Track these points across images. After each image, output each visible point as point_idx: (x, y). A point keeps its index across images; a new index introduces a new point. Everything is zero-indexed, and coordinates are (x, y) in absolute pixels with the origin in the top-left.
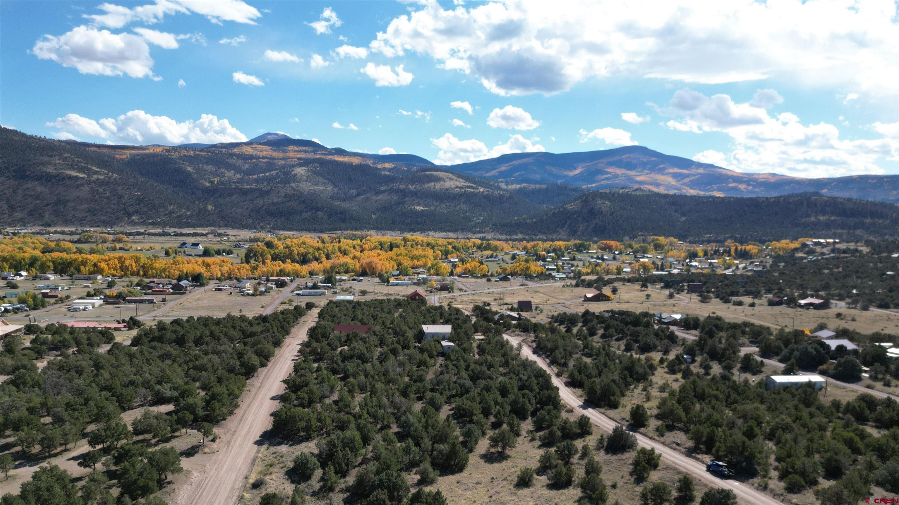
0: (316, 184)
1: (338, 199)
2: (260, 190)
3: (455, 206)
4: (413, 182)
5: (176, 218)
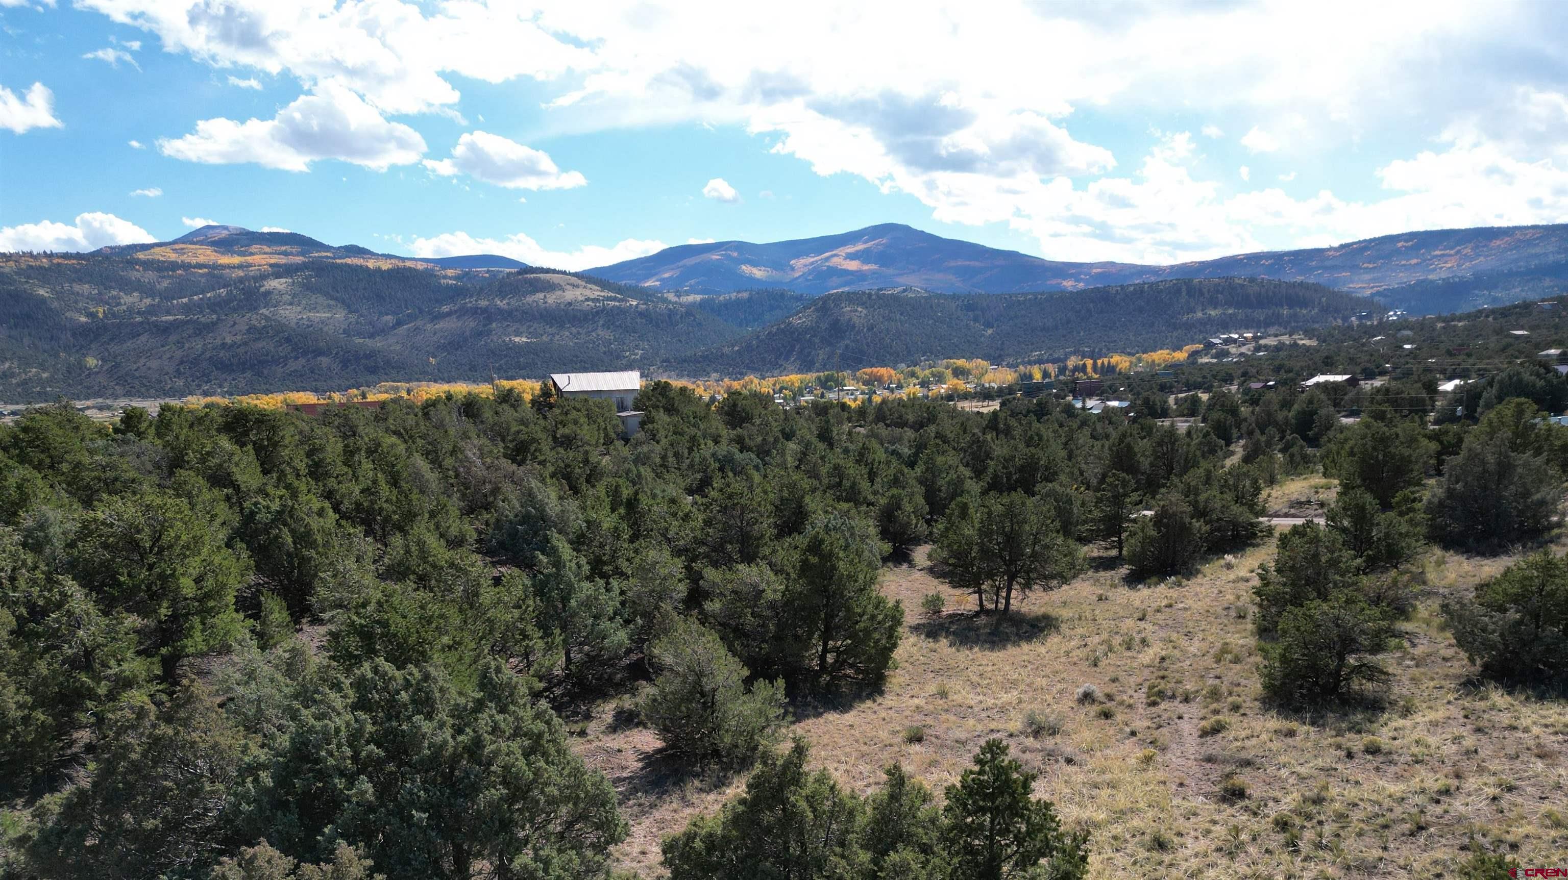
0: (314, 309)
1: (360, 334)
2: (196, 322)
3: (588, 333)
4: (502, 294)
5: (18, 385)
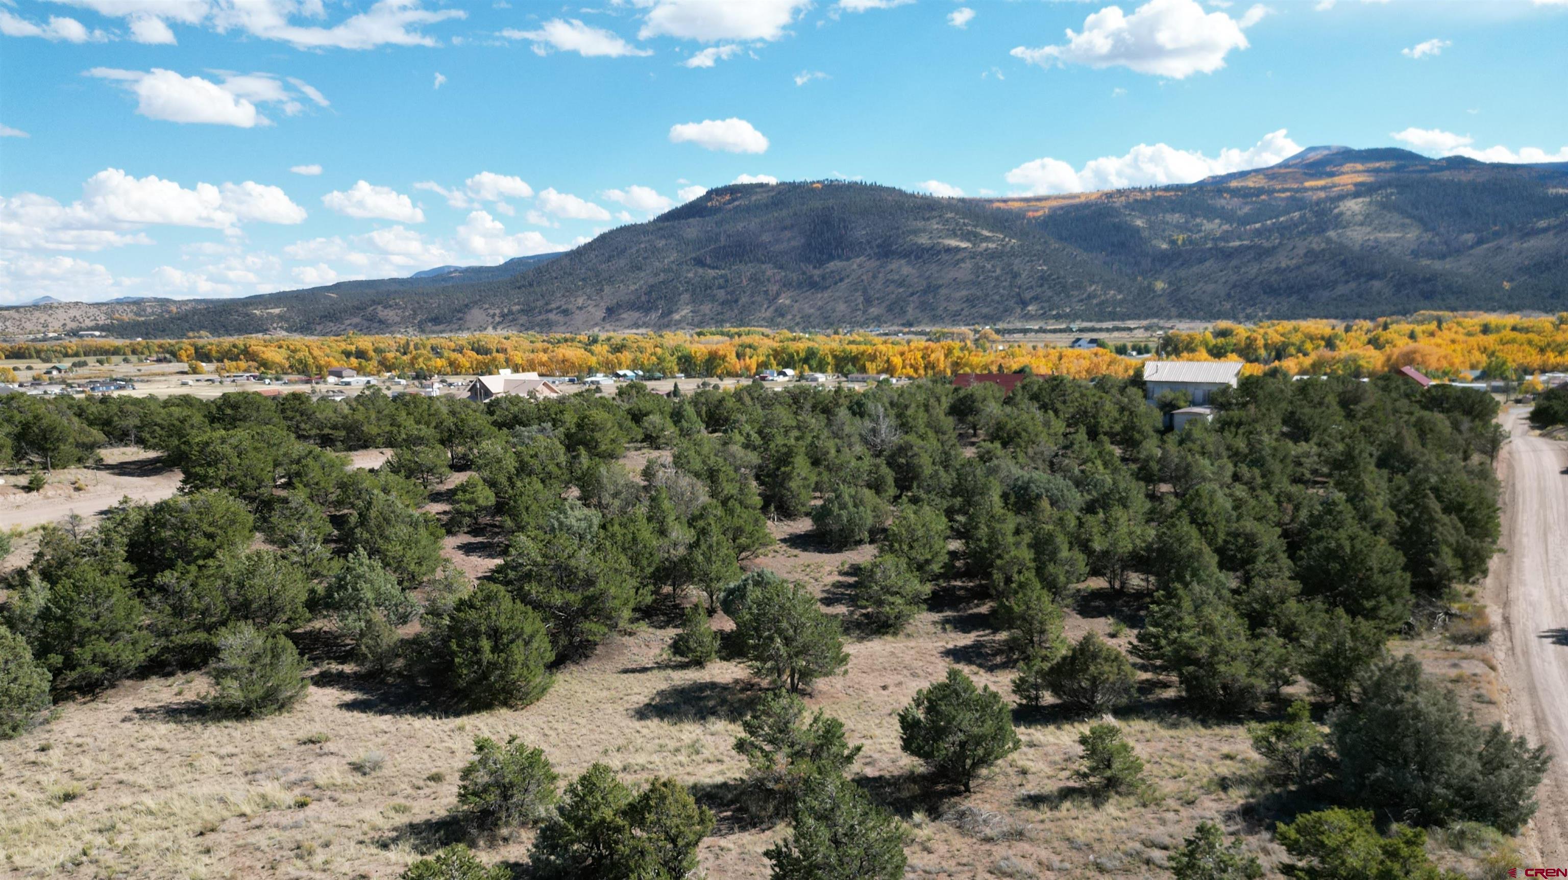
0: (1386, 229)
1: (1430, 255)
2: (1259, 247)
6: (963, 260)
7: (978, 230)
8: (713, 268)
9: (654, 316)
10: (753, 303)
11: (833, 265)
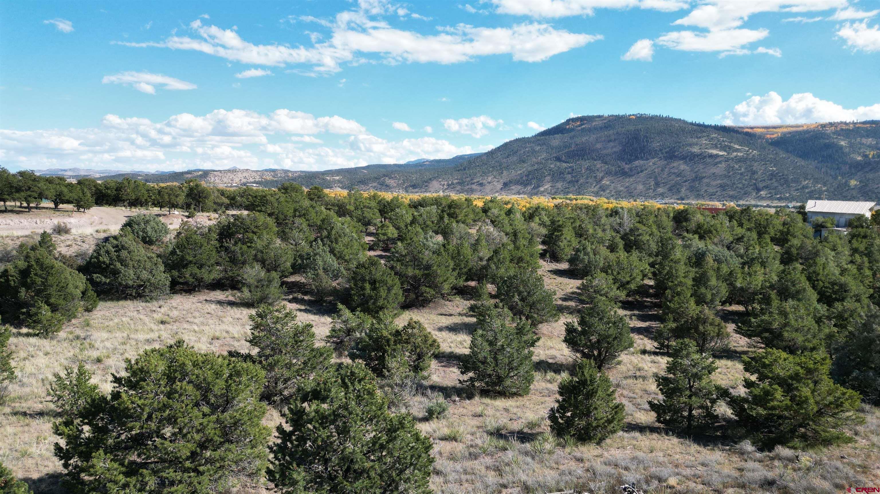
6: (720, 162)
7: (732, 145)
8: (566, 162)
9: (529, 188)
10: (587, 183)
11: (637, 163)
